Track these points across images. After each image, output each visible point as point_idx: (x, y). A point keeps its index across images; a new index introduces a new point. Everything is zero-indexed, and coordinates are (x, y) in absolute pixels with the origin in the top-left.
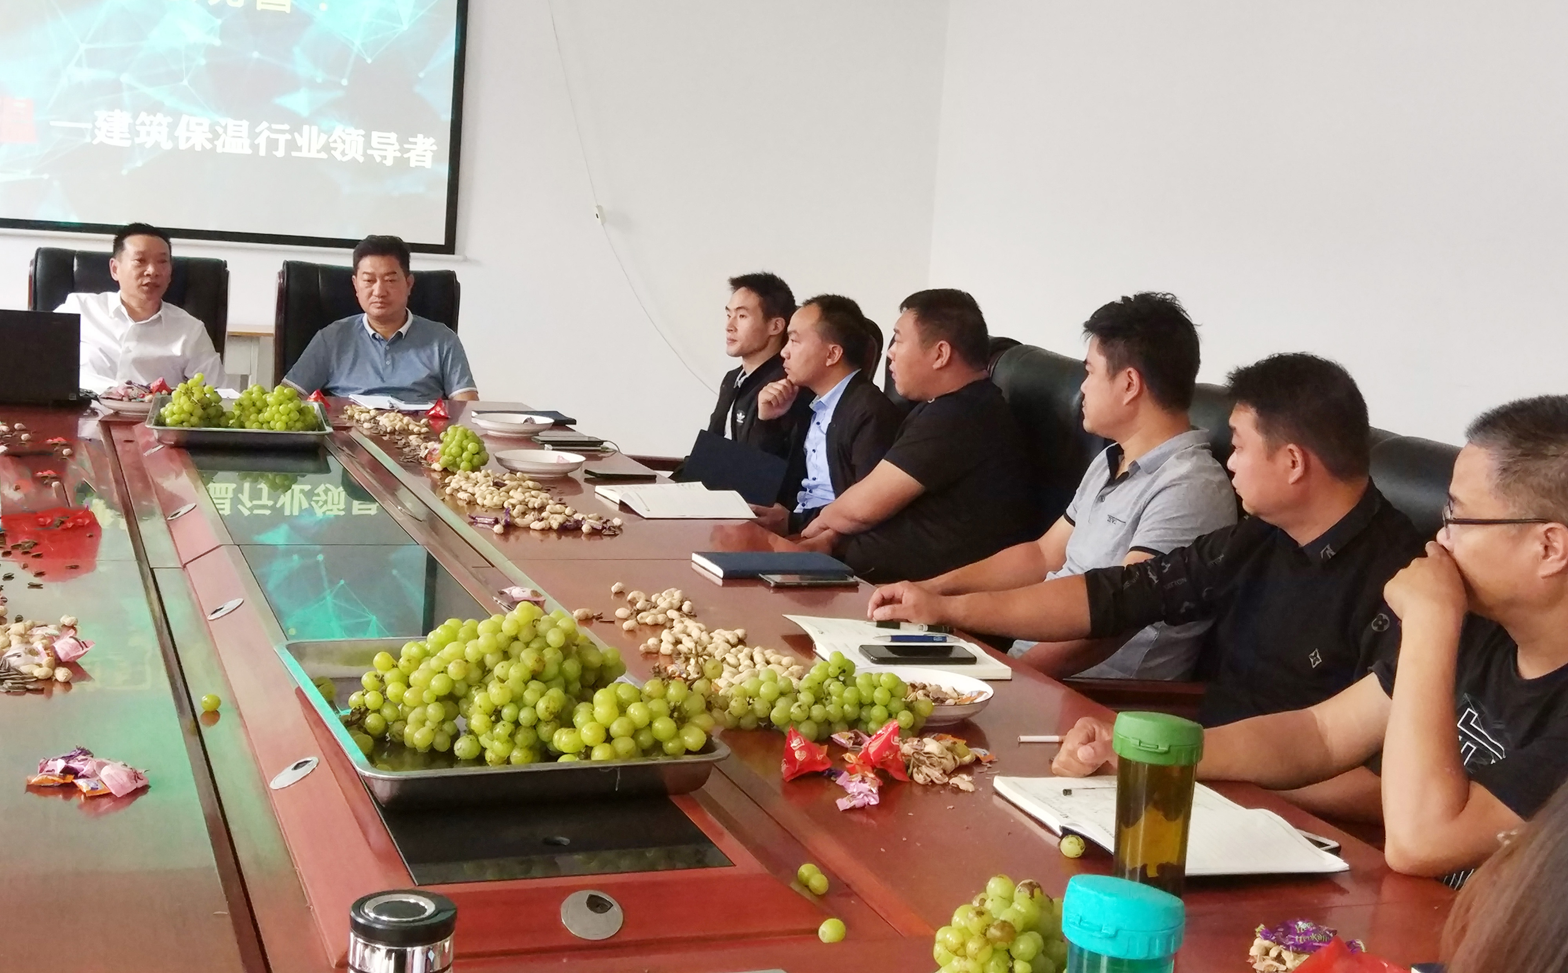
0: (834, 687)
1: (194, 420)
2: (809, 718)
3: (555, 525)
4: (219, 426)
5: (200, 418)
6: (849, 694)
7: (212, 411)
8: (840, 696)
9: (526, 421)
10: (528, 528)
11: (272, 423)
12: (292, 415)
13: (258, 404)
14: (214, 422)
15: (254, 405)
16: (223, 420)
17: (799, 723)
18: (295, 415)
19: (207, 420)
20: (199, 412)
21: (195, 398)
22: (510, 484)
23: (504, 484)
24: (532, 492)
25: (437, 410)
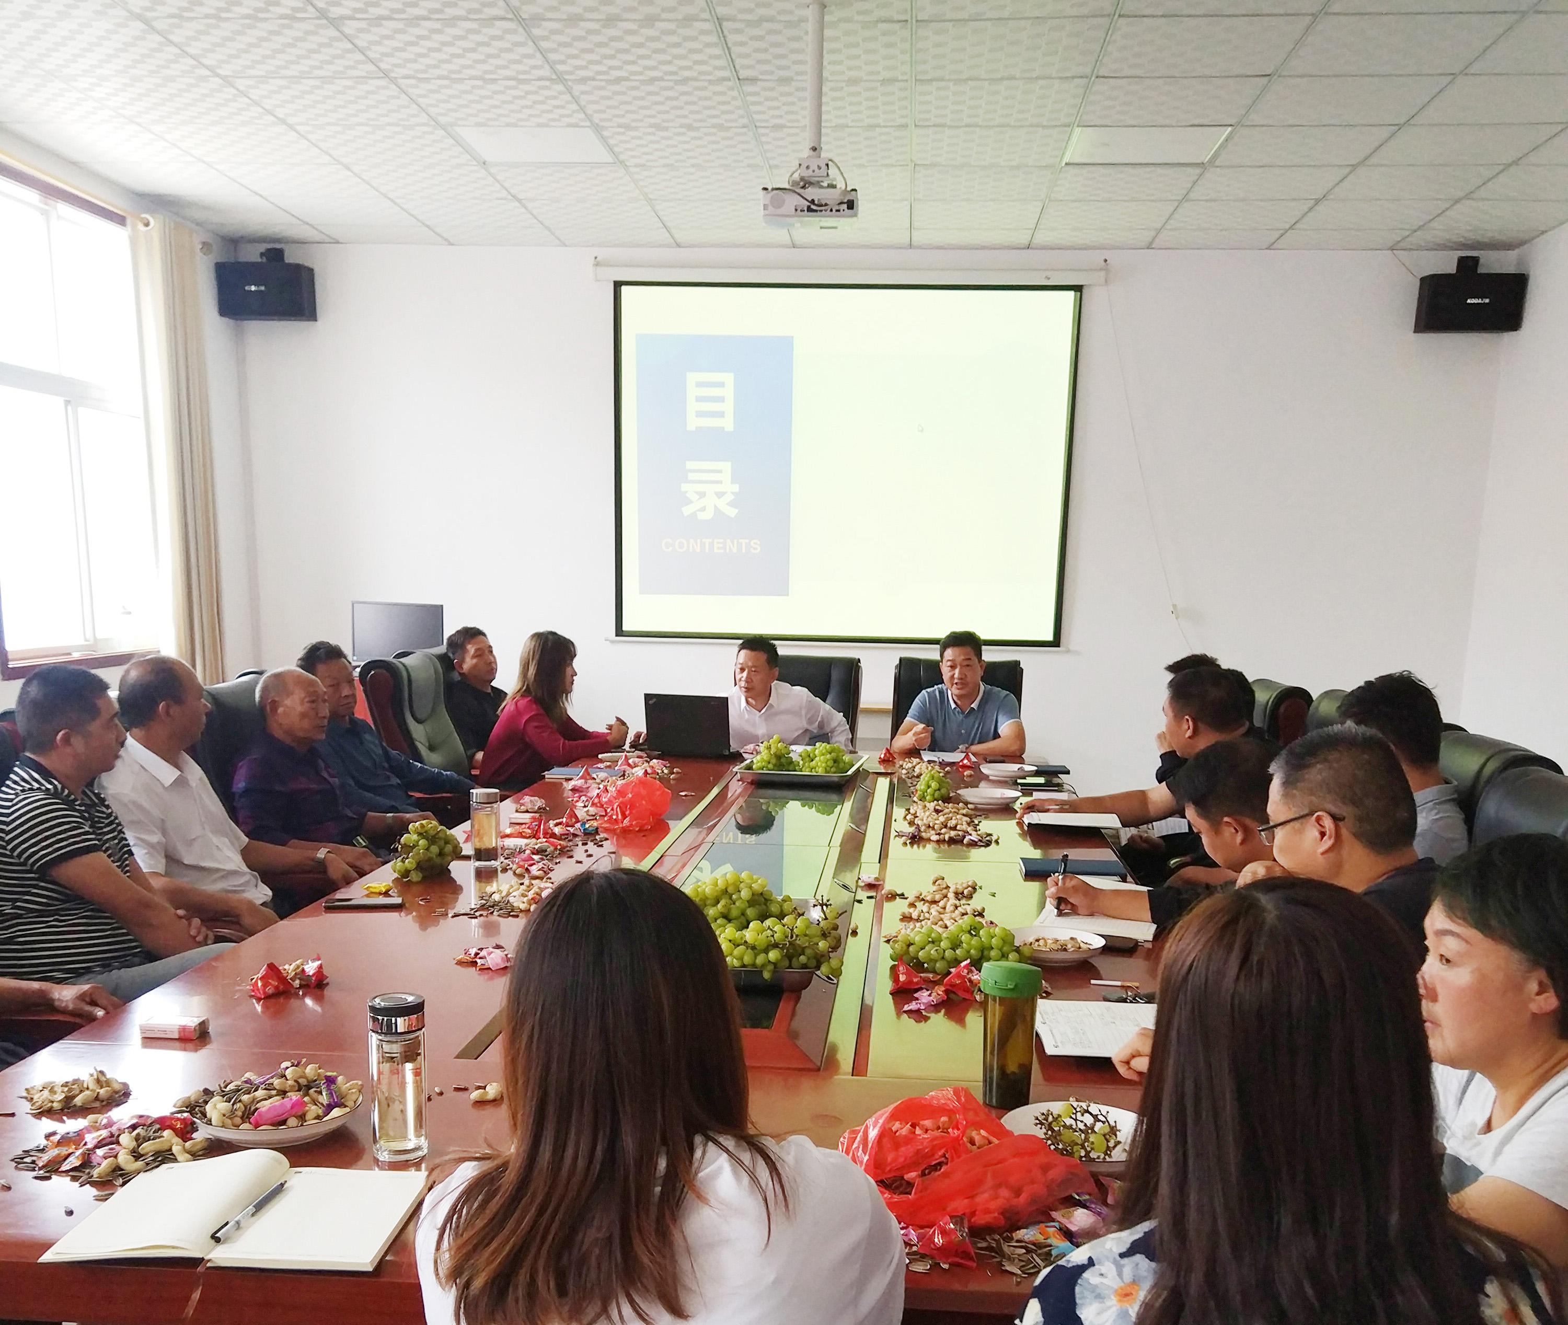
0: (965, 937)
1: (770, 766)
2: (943, 958)
3: (947, 838)
4: (792, 771)
5: (775, 765)
6: (975, 941)
7: (783, 760)
8: (969, 944)
9: (1018, 769)
10: (929, 840)
11: (817, 768)
12: (828, 763)
14: (786, 768)
16: (792, 766)
17: (936, 961)
18: (830, 763)
19: (780, 766)
20: (774, 761)
21: (772, 751)
22: (946, 811)
23: (941, 811)
24: (958, 817)
25: (965, 761)
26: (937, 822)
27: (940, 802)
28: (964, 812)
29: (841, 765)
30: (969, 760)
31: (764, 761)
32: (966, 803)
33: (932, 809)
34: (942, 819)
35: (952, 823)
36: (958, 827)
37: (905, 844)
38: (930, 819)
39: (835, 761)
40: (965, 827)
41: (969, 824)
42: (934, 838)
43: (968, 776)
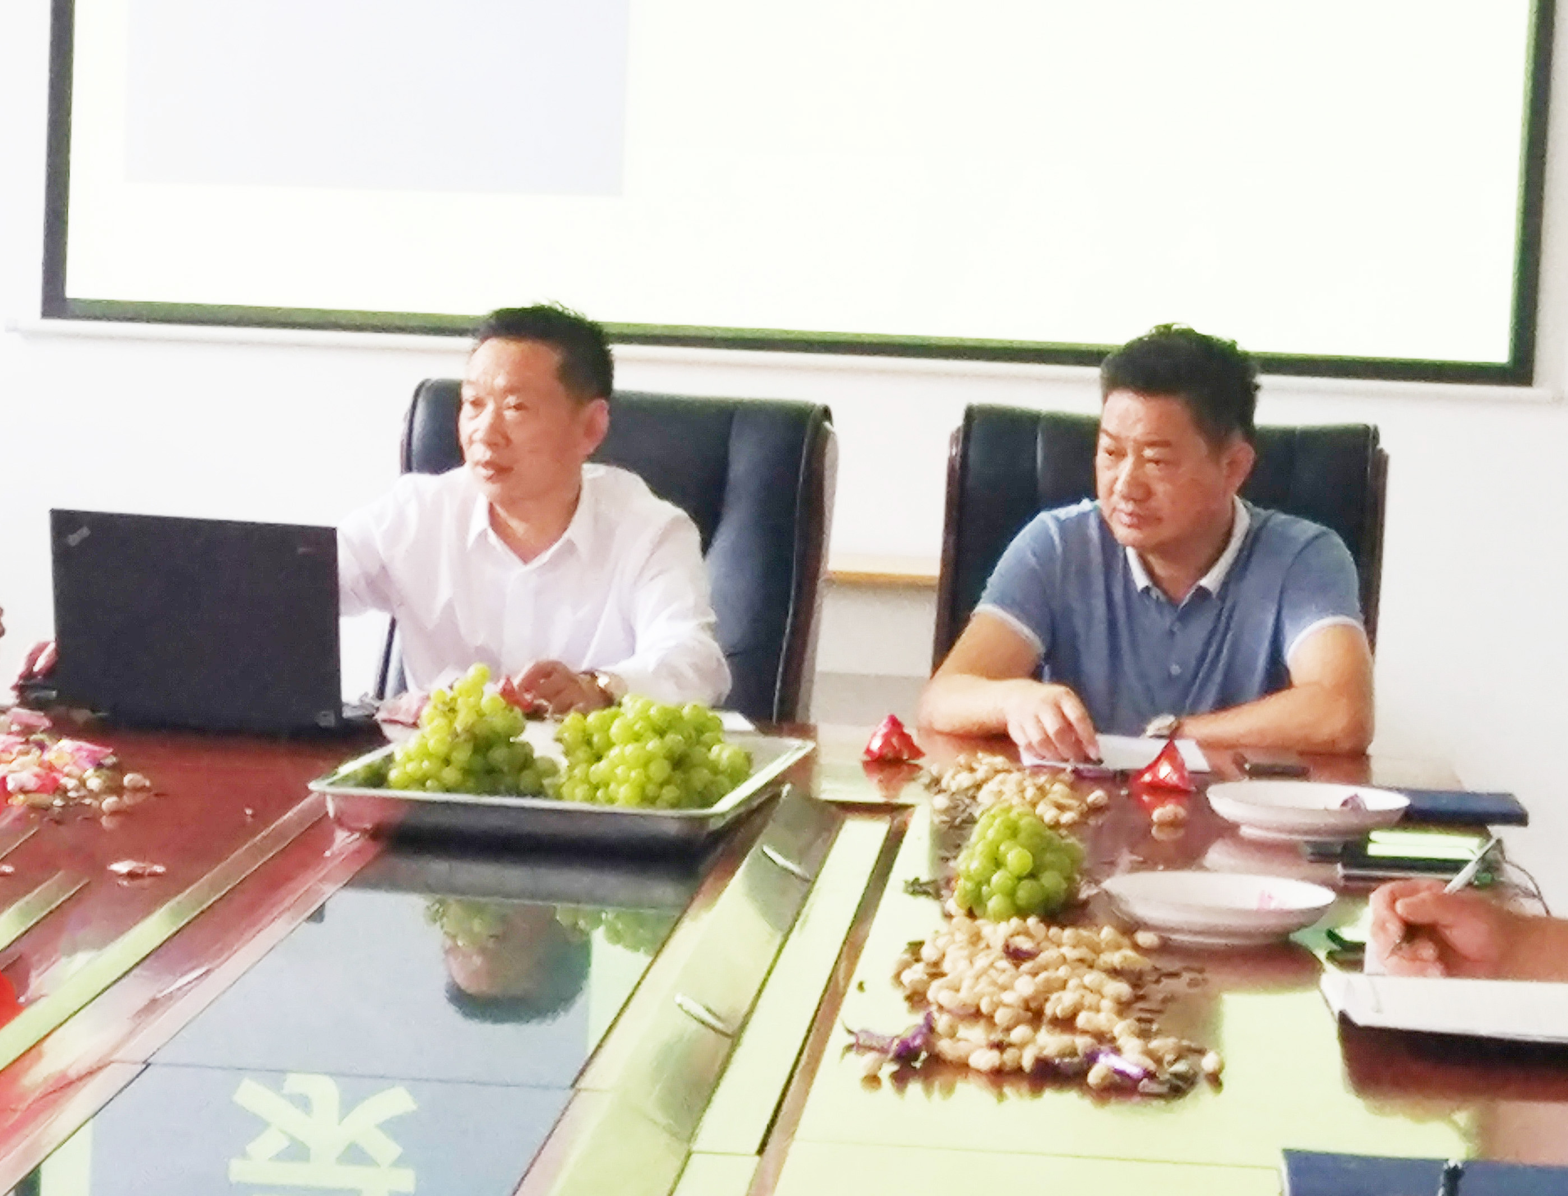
1: (450, 775)
3: (1027, 1063)
4: (520, 794)
5: (467, 772)
7: (498, 755)
9: (1345, 803)
10: (962, 1067)
11: (613, 786)
12: (653, 768)
13: (596, 739)
15: (589, 743)
16: (527, 779)
18: (660, 769)
20: (462, 755)
21: (460, 723)
22: (1049, 954)
23: (1030, 956)
24: (1091, 978)
25: (1165, 771)
26: (1008, 997)
27: (1032, 921)
28: (1115, 958)
29: (701, 777)
30: (1178, 766)
31: (429, 755)
32: (1130, 927)
33: (998, 945)
34: (1025, 986)
35: (1057, 1005)
36: (1081, 1021)
37: (873, 1080)
38: (983, 985)
39: (679, 762)
40: (1105, 1018)
41: (1123, 1008)
42: (985, 1059)
43: (1162, 824)
